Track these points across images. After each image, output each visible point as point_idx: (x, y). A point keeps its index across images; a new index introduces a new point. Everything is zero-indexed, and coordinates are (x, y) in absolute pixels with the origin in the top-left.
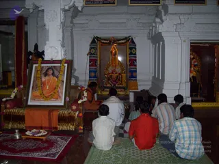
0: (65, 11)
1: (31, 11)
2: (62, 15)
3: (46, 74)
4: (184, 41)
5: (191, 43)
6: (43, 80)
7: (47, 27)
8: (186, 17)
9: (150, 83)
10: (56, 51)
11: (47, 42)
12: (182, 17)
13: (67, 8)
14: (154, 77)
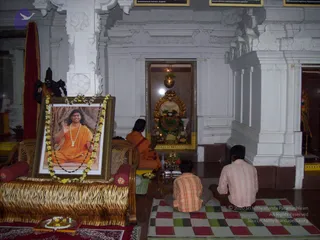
0: (101, 13)
1: (44, 13)
2: (97, 21)
3: (70, 121)
4: (293, 66)
5: (303, 69)
6: (65, 130)
7: (71, 41)
8: (297, 26)
9: (230, 132)
10: (86, 80)
11: (71, 66)
12: (289, 27)
13: (105, 8)
14: (236, 122)
